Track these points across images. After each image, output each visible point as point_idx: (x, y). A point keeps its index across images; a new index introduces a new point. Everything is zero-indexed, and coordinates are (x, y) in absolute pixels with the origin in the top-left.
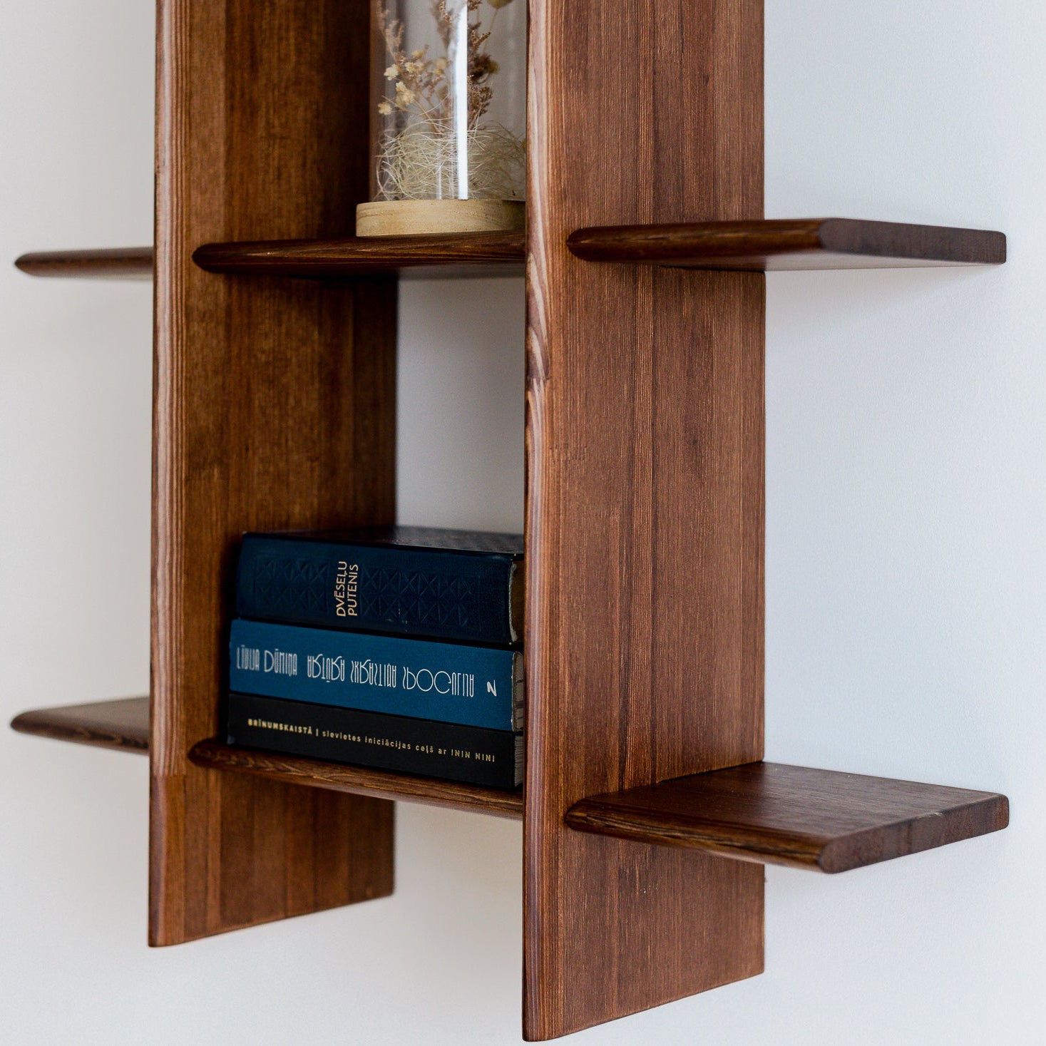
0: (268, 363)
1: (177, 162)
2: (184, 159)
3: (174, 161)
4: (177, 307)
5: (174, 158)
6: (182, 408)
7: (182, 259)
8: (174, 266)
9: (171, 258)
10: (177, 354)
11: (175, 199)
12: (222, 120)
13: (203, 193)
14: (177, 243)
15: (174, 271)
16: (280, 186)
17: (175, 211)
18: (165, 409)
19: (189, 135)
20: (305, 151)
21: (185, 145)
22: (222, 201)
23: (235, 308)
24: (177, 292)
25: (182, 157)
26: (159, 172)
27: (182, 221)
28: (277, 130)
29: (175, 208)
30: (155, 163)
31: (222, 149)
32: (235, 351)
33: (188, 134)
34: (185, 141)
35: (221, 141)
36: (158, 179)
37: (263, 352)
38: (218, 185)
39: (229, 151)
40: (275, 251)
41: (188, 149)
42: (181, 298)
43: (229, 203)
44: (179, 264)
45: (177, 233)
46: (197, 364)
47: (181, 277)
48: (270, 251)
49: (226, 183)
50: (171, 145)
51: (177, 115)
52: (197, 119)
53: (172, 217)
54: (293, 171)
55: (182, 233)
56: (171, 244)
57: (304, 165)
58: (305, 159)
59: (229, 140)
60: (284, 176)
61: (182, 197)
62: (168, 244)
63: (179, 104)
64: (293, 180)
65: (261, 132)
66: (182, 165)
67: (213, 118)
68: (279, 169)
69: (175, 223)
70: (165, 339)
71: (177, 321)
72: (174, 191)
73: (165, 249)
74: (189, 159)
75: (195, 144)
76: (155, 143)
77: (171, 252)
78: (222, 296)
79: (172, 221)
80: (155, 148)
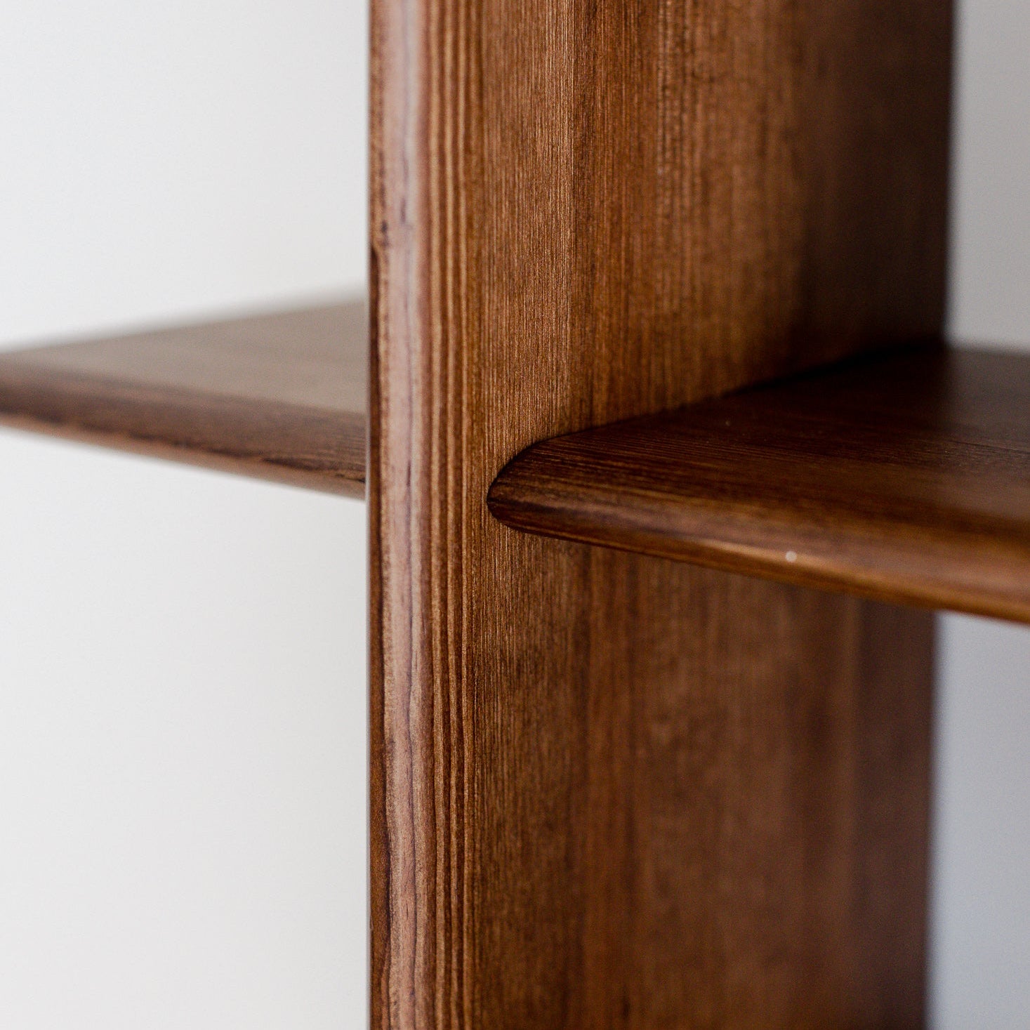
0: (676, 743)
1: (443, 207)
2: (463, 193)
3: (435, 204)
4: (445, 670)
5: (435, 194)
6: (460, 978)
7: (458, 515)
8: (436, 542)
9: (427, 519)
10: (448, 818)
11: (437, 329)
12: (566, 52)
13: (515, 293)
14: (443, 467)
15: (434, 561)
16: (706, 224)
17: (437, 368)
18: (413, 993)
19: (478, 115)
20: (763, 108)
21: (467, 149)
22: (565, 304)
23: (598, 616)
24: (444, 622)
25: (456, 189)
26: (385, 244)
27: (458, 395)
28: (702, 59)
29: (437, 356)
30: (372, 216)
31: (566, 144)
32: (598, 739)
33: (475, 112)
34: (467, 137)
35: (562, 117)
36: (382, 265)
37: (663, 717)
38: (555, 255)
39: (582, 149)
40: (816, 552)
41: (475, 159)
42: (458, 635)
43: (583, 308)
44: (451, 532)
45: (443, 437)
46: (501, 825)
47: (458, 570)
48: (798, 550)
49: (575, 247)
50: (425, 154)
51: (442, 54)
52: (500, 59)
53: (429, 384)
54: (736, 171)
55: (458, 436)
56: (427, 474)
57: (762, 152)
58: (764, 129)
59: (583, 109)
60: (718, 191)
61: (458, 317)
62: (416, 478)
63: (449, 19)
64: (737, 197)
65: (664, 72)
66: (456, 217)
67: (543, 49)
68: (704, 175)
69: (437, 405)
70: (410, 773)
71: (446, 714)
72: (436, 303)
73: (409, 492)
74: (477, 194)
75: (494, 141)
76: (372, 147)
77: (427, 492)
78: (565, 594)
79: (429, 402)
80: (372, 162)
